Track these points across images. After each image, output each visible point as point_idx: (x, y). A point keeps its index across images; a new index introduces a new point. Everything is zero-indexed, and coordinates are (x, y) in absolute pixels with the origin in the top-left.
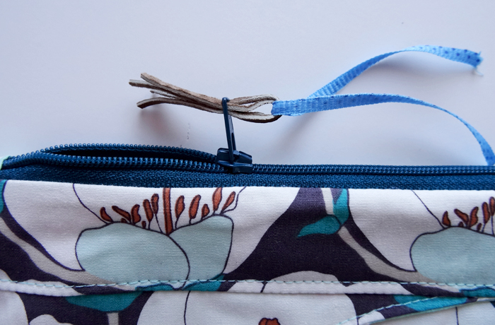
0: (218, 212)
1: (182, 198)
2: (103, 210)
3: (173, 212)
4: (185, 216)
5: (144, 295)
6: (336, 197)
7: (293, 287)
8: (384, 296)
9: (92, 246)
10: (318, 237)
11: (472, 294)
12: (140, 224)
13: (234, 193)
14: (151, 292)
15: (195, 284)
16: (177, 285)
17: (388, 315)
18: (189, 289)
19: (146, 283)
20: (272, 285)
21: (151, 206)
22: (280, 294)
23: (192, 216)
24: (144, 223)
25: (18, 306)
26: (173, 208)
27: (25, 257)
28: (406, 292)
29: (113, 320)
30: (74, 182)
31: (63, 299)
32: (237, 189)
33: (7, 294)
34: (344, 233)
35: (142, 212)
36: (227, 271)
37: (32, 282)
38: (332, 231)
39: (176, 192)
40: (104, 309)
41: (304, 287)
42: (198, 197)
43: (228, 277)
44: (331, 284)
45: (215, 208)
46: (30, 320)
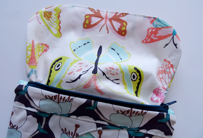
0: (69, 101)
1: (62, 97)
2: (46, 96)
3: (60, 99)
4: (62, 101)
5: (51, 115)
6: (94, 103)
7: (83, 119)
8: (103, 124)
9: (43, 103)
10: (90, 110)
11: (122, 127)
12: (53, 100)
13: (72, 98)
14: (53, 115)
15: (62, 114)
16: (59, 114)
17: (103, 129)
18: (61, 115)
19: (52, 112)
20: (79, 118)
21: (55, 97)
22: (80, 120)
23: (63, 101)
24: (54, 100)
25: (25, 112)
26: (60, 98)
27: (29, 102)
28: (108, 125)
29: (44, 119)
30: (42, 89)
31: (35, 112)
32: (73, 97)
33: (23, 110)
34: (95, 110)
35: (53, 98)
36: (69, 113)
37: (29, 108)
38: (93, 109)
39: (61, 95)
40: (43, 116)
41: (86, 119)
42: (65, 97)
43: (70, 114)
44: (92, 120)
45: (68, 100)
46: (27, 116)
